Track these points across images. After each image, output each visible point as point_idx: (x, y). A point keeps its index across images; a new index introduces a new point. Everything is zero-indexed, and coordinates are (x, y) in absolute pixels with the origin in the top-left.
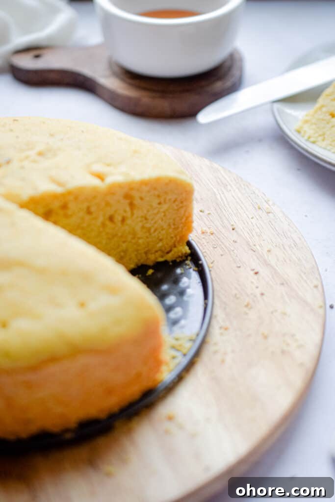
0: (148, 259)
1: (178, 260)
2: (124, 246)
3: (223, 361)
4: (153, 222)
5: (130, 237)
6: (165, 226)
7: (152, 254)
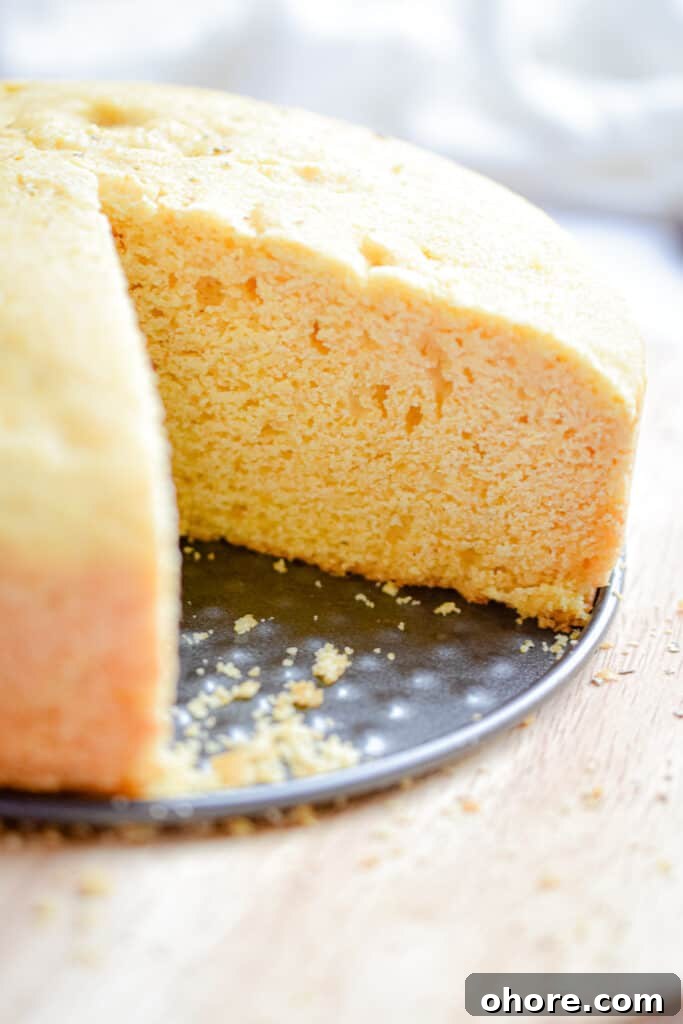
0: (467, 578)
1: (542, 623)
2: (404, 500)
3: (369, 864)
4: (496, 468)
5: (424, 480)
6: (530, 500)
7: (481, 569)
